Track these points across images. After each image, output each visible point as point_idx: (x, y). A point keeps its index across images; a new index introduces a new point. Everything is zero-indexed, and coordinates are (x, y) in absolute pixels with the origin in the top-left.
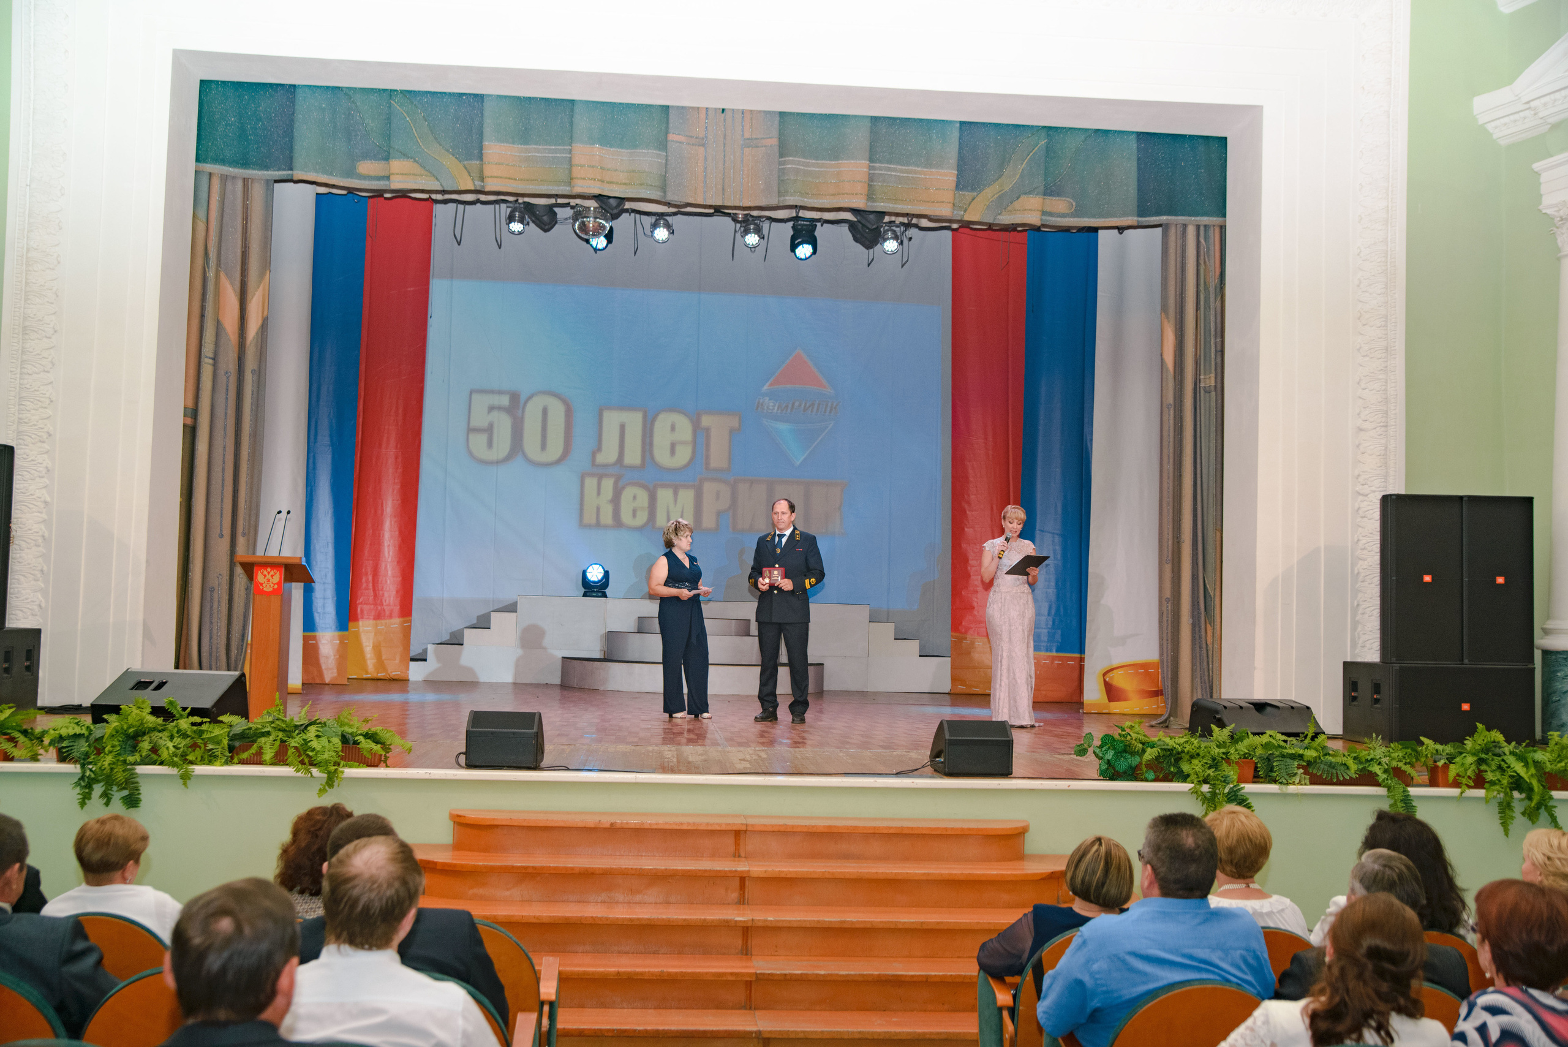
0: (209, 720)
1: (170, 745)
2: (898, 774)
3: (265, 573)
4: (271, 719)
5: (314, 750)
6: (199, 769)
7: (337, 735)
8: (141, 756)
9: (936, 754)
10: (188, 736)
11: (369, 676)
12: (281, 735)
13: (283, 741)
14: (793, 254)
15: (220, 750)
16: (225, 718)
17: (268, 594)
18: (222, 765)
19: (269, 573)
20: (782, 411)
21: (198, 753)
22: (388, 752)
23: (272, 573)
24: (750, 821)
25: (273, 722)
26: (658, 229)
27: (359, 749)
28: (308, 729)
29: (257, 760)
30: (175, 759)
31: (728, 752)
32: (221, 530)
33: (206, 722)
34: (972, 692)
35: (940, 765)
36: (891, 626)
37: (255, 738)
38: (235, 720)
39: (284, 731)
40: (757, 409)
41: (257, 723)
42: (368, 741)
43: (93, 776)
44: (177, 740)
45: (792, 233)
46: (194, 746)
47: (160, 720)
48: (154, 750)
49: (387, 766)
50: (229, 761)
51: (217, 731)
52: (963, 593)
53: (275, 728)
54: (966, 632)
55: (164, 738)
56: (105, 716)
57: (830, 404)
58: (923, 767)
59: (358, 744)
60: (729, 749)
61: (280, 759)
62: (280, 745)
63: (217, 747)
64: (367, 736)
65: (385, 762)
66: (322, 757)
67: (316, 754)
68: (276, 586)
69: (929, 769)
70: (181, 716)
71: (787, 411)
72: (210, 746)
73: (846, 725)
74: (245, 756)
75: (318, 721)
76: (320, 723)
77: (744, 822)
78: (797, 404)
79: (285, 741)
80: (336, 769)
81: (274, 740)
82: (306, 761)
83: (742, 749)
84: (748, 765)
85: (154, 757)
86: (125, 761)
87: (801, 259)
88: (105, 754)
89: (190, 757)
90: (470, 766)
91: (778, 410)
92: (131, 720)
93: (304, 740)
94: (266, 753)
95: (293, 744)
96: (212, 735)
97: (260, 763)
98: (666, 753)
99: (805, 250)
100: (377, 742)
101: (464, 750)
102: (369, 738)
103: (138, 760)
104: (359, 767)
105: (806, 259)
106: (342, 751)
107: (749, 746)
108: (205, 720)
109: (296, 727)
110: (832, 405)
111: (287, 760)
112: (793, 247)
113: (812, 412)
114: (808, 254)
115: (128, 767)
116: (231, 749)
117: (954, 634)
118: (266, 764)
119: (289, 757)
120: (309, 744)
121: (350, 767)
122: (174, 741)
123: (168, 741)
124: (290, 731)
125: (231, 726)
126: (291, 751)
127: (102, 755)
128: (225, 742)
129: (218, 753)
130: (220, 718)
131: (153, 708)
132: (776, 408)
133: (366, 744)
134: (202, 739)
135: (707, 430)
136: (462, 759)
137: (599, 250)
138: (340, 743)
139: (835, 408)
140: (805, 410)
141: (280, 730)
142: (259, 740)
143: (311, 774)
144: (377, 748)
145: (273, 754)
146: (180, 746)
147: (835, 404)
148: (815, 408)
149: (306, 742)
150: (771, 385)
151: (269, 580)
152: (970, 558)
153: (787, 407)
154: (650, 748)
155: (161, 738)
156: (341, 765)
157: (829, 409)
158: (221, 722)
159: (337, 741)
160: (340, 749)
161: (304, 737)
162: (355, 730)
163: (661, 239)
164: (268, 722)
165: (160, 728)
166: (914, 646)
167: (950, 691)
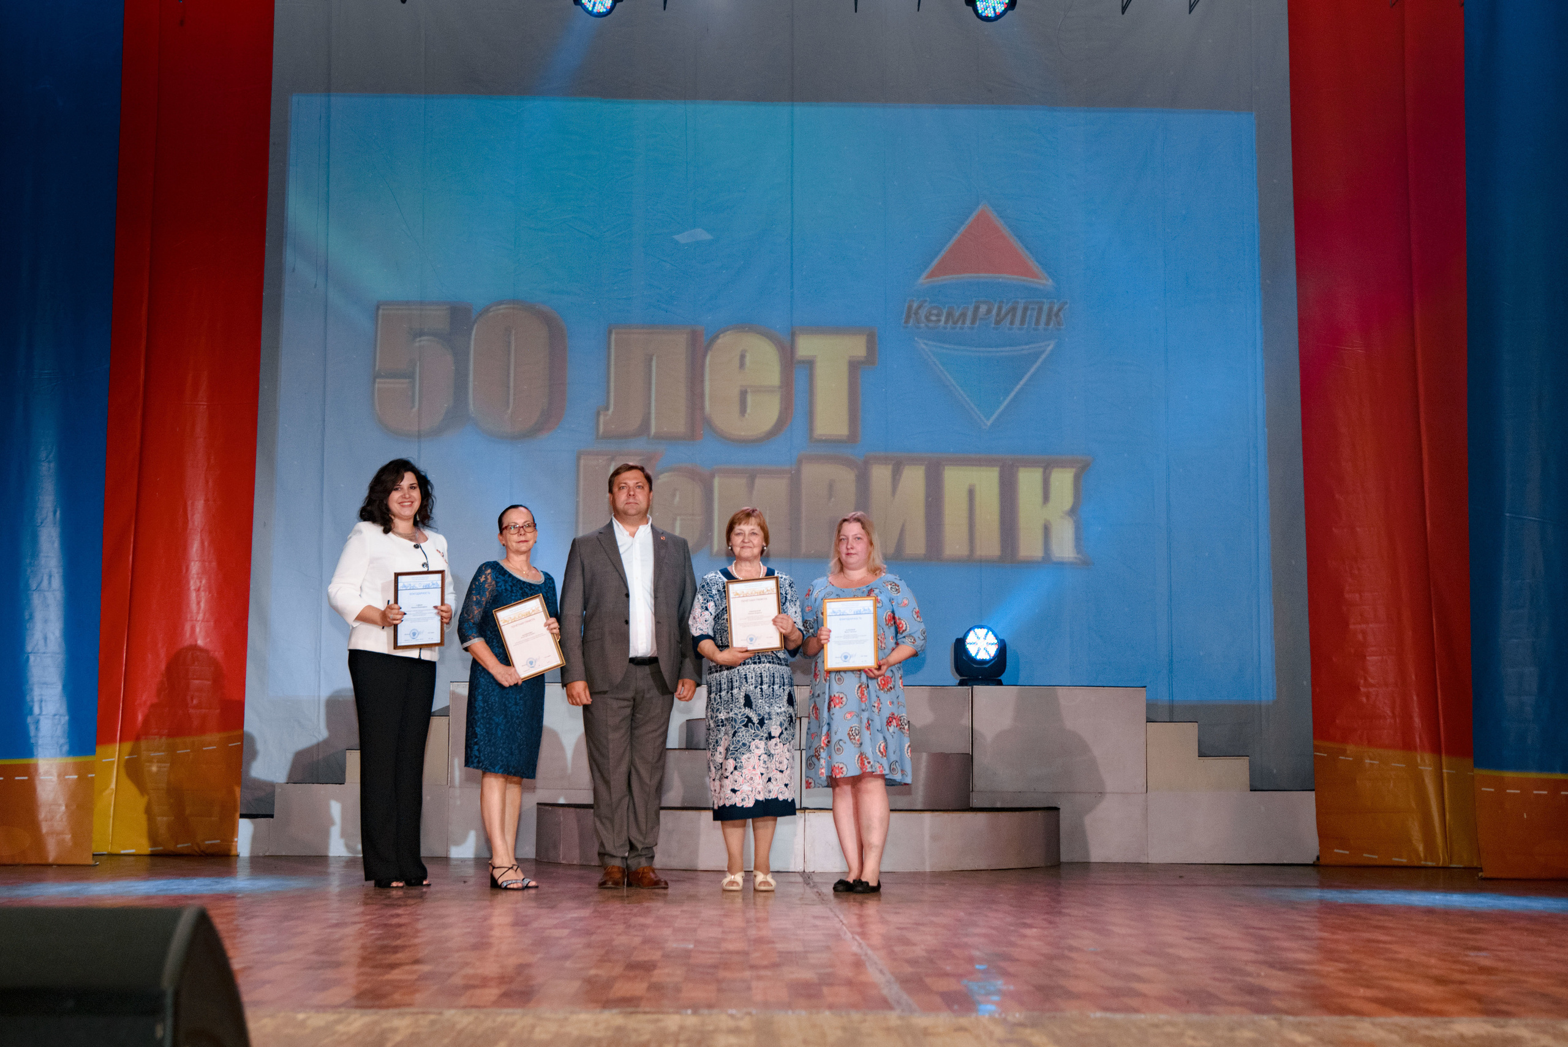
20: (955, 323)
36: (1191, 731)
40: (906, 322)
52: (1334, 659)
54: (1344, 740)
57: (1046, 308)
71: (964, 322)
78: (983, 309)
91: (946, 322)
110: (1051, 308)
113: (1012, 323)
117: (1319, 743)
135: (809, 364)
139: (1057, 315)
140: (998, 322)
147: (1055, 309)
148: (1019, 313)
150: (932, 275)
152: (1347, 588)
153: (961, 315)
166: (1237, 769)
167: (1318, 858)
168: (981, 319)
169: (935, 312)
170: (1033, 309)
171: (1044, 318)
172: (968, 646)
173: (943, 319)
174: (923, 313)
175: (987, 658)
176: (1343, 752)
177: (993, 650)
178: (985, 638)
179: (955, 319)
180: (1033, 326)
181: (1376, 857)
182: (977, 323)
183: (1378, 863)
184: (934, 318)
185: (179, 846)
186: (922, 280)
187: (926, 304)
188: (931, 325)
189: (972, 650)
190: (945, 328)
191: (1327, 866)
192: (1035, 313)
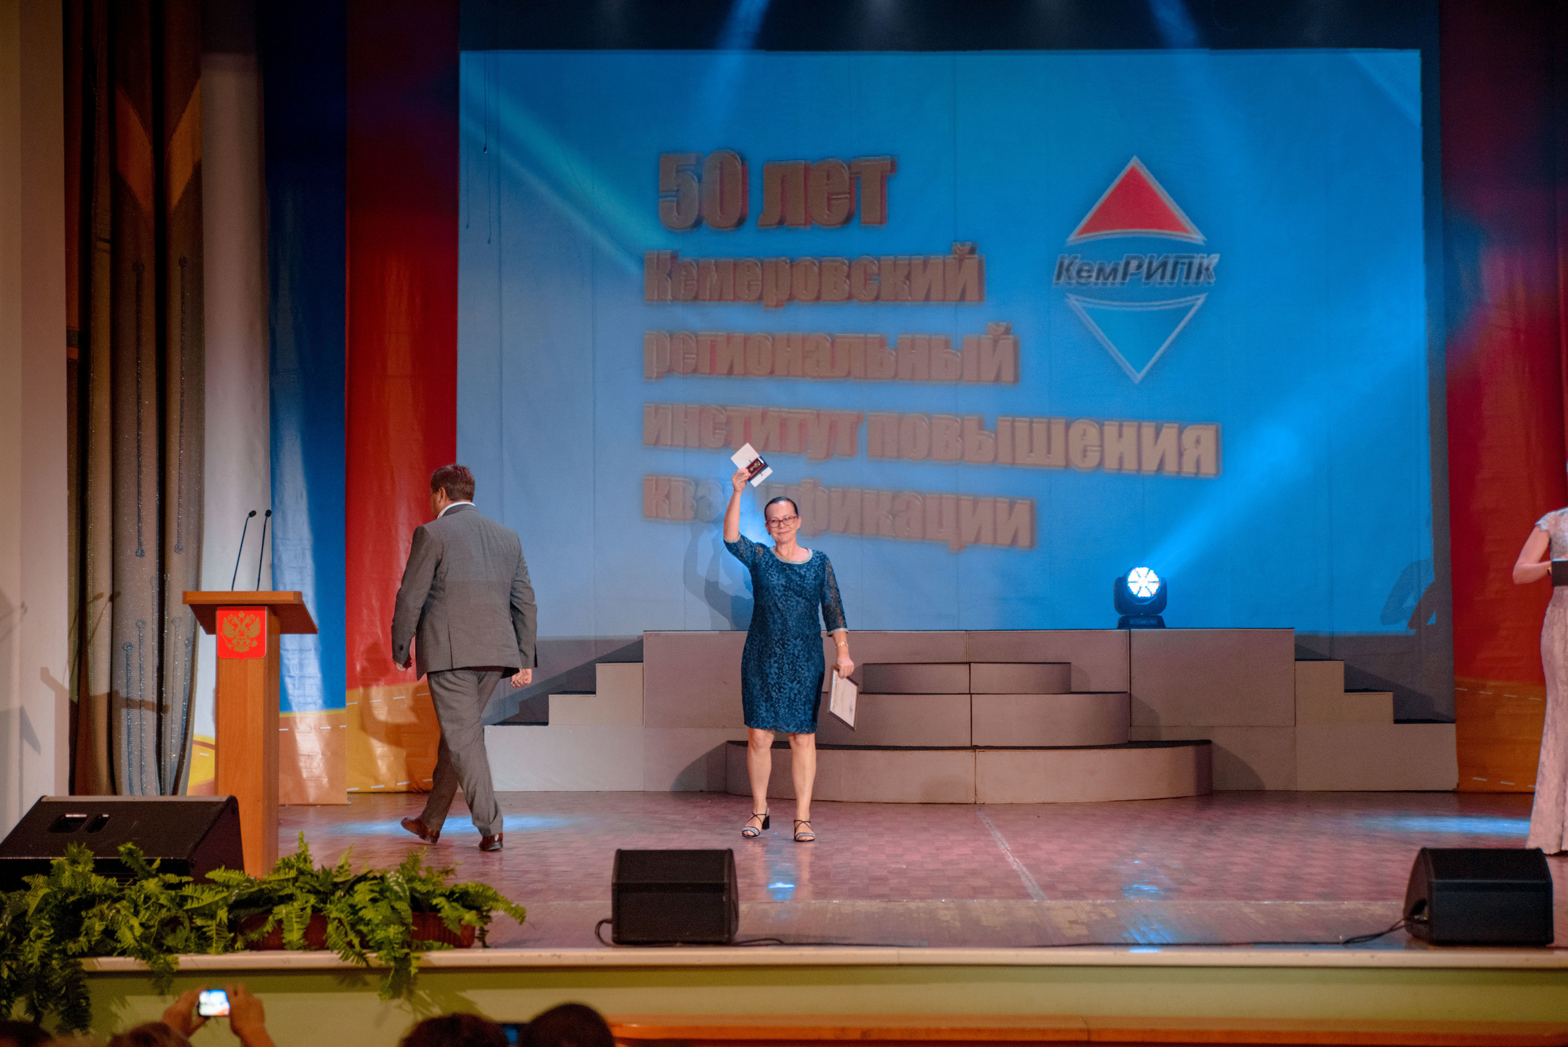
0: (191, 879)
1: (135, 922)
2: (1350, 943)
3: (236, 620)
4: (293, 874)
5: (368, 923)
6: (187, 961)
7: (400, 898)
8: (89, 942)
9: (1414, 909)
10: (162, 906)
11: (381, 787)
12: (312, 900)
13: (316, 910)
15: (214, 927)
16: (218, 874)
17: (242, 656)
18: (218, 953)
19: (242, 620)
20: (1106, 279)
21: (183, 932)
22: (486, 923)
23: (247, 620)
24: (1093, 1026)
25: (296, 880)
27: (441, 919)
28: (356, 888)
29: (276, 943)
30: (144, 945)
31: (1048, 909)
32: (140, 544)
33: (188, 883)
34: (1500, 789)
35: (1422, 927)
37: (270, 906)
38: (234, 876)
39: (316, 892)
40: (1058, 278)
41: (270, 882)
42: (455, 904)
43: (14, 977)
44: (144, 915)
46: (173, 924)
47: (113, 882)
48: (110, 933)
49: (485, 946)
50: (229, 948)
51: (207, 897)
53: (302, 888)
54: (1485, 675)
55: (123, 912)
56: (26, 879)
58: (1392, 930)
59: (439, 911)
60: (1049, 903)
61: (315, 940)
62: (312, 917)
63: (210, 923)
64: (450, 896)
65: (482, 938)
66: (380, 935)
67: (373, 931)
68: (255, 643)
69: (1403, 934)
70: (149, 875)
71: (1115, 277)
72: (199, 922)
73: (1256, 855)
74: (254, 936)
75: (370, 875)
76: (375, 878)
77: (1084, 1026)
78: (1134, 263)
79: (321, 910)
80: (407, 954)
81: (303, 909)
82: (356, 942)
83: (1072, 903)
84: (1084, 931)
85: (108, 943)
86: (64, 952)
88: (31, 940)
89: (169, 941)
90: (620, 941)
91: (1098, 277)
92: (66, 881)
93: (352, 906)
94: (291, 931)
95: (334, 915)
96: (201, 904)
97: (281, 947)
98: (941, 913)
100: (469, 907)
101: (609, 914)
102: (456, 900)
103: (86, 950)
104: (440, 949)
106: (413, 924)
107: (1084, 898)
108: (185, 879)
109: (336, 886)
111: (326, 940)
113: (1162, 277)
115: (72, 961)
116: (233, 925)
117: (1458, 678)
118: (292, 949)
119: (330, 937)
120: (361, 914)
121: (429, 949)
122: (141, 915)
123: (130, 916)
124: (324, 893)
125: (228, 887)
126: (331, 928)
127: (26, 942)
128: (223, 914)
129: (212, 932)
130: (210, 875)
131: (96, 862)
133: (448, 910)
134: (187, 911)
136: (607, 931)
138: (410, 911)
141: (309, 892)
142: (276, 909)
143: (367, 962)
144: (470, 917)
145: (301, 932)
146: (151, 923)
149: (354, 909)
151: (242, 634)
154: (912, 905)
155: (118, 911)
156: (414, 946)
158: (213, 881)
159: (403, 907)
160: (411, 920)
161: (351, 901)
162: (431, 888)
164: (288, 880)
165: (116, 895)
166: (1384, 702)
167: (1458, 785)
168: (1132, 274)
170: (1183, 263)
171: (1194, 274)
172: (1130, 585)
173: (1094, 274)
175: (1148, 595)
176: (1484, 687)
177: (1154, 588)
178: (1146, 577)
179: (1107, 274)
180: (1184, 280)
181: (1512, 784)
182: (1128, 278)
183: (1515, 789)
184: (1085, 274)
185: (399, 784)
186: (1073, 238)
187: (1077, 261)
188: (1083, 281)
189: (1134, 588)
190: (1096, 284)
191: (1464, 793)
192: (1186, 267)
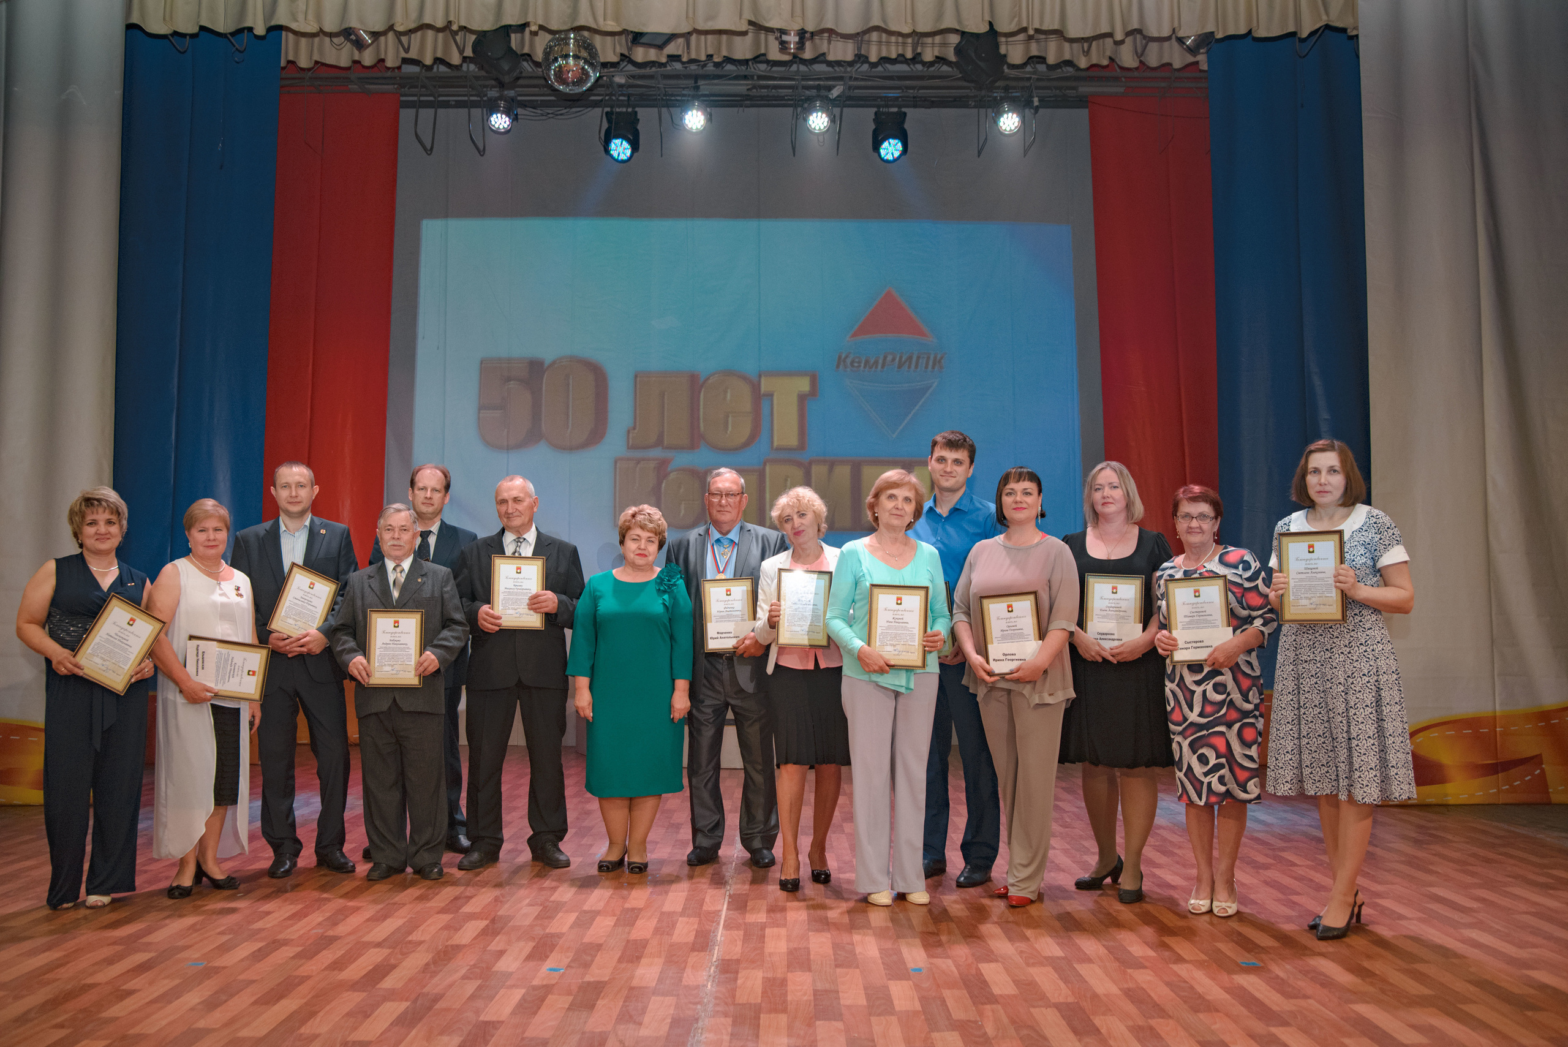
14: (876, 154)
20: (871, 368)
26: (690, 113)
40: (838, 366)
45: (873, 127)
57: (932, 357)
71: (876, 367)
78: (890, 358)
87: (887, 161)
91: (865, 367)
99: (891, 149)
105: (895, 160)
110: (935, 358)
112: (876, 146)
113: (909, 367)
114: (896, 154)
132: (862, 365)
135: (770, 396)
137: (623, 161)
139: (940, 361)
140: (900, 366)
147: (938, 358)
148: (914, 361)
150: (855, 335)
153: (876, 362)
157: (931, 363)
163: (694, 128)
168: (888, 365)
169: (857, 360)
170: (923, 358)
174: (849, 361)
179: (871, 365)
180: (923, 369)
182: (886, 368)
184: (856, 365)
186: (847, 339)
187: (851, 355)
188: (854, 369)
190: (864, 372)
192: (925, 360)
